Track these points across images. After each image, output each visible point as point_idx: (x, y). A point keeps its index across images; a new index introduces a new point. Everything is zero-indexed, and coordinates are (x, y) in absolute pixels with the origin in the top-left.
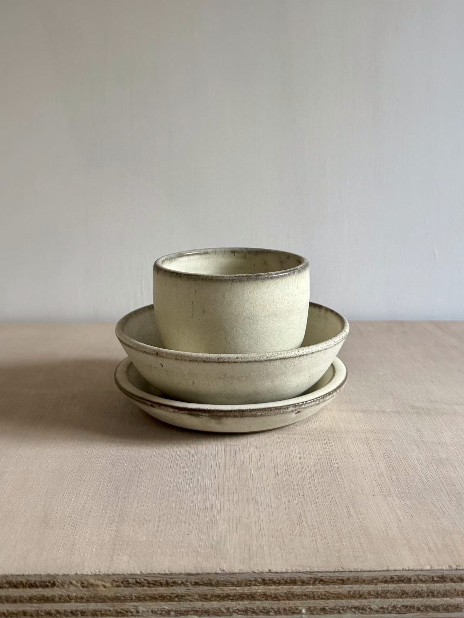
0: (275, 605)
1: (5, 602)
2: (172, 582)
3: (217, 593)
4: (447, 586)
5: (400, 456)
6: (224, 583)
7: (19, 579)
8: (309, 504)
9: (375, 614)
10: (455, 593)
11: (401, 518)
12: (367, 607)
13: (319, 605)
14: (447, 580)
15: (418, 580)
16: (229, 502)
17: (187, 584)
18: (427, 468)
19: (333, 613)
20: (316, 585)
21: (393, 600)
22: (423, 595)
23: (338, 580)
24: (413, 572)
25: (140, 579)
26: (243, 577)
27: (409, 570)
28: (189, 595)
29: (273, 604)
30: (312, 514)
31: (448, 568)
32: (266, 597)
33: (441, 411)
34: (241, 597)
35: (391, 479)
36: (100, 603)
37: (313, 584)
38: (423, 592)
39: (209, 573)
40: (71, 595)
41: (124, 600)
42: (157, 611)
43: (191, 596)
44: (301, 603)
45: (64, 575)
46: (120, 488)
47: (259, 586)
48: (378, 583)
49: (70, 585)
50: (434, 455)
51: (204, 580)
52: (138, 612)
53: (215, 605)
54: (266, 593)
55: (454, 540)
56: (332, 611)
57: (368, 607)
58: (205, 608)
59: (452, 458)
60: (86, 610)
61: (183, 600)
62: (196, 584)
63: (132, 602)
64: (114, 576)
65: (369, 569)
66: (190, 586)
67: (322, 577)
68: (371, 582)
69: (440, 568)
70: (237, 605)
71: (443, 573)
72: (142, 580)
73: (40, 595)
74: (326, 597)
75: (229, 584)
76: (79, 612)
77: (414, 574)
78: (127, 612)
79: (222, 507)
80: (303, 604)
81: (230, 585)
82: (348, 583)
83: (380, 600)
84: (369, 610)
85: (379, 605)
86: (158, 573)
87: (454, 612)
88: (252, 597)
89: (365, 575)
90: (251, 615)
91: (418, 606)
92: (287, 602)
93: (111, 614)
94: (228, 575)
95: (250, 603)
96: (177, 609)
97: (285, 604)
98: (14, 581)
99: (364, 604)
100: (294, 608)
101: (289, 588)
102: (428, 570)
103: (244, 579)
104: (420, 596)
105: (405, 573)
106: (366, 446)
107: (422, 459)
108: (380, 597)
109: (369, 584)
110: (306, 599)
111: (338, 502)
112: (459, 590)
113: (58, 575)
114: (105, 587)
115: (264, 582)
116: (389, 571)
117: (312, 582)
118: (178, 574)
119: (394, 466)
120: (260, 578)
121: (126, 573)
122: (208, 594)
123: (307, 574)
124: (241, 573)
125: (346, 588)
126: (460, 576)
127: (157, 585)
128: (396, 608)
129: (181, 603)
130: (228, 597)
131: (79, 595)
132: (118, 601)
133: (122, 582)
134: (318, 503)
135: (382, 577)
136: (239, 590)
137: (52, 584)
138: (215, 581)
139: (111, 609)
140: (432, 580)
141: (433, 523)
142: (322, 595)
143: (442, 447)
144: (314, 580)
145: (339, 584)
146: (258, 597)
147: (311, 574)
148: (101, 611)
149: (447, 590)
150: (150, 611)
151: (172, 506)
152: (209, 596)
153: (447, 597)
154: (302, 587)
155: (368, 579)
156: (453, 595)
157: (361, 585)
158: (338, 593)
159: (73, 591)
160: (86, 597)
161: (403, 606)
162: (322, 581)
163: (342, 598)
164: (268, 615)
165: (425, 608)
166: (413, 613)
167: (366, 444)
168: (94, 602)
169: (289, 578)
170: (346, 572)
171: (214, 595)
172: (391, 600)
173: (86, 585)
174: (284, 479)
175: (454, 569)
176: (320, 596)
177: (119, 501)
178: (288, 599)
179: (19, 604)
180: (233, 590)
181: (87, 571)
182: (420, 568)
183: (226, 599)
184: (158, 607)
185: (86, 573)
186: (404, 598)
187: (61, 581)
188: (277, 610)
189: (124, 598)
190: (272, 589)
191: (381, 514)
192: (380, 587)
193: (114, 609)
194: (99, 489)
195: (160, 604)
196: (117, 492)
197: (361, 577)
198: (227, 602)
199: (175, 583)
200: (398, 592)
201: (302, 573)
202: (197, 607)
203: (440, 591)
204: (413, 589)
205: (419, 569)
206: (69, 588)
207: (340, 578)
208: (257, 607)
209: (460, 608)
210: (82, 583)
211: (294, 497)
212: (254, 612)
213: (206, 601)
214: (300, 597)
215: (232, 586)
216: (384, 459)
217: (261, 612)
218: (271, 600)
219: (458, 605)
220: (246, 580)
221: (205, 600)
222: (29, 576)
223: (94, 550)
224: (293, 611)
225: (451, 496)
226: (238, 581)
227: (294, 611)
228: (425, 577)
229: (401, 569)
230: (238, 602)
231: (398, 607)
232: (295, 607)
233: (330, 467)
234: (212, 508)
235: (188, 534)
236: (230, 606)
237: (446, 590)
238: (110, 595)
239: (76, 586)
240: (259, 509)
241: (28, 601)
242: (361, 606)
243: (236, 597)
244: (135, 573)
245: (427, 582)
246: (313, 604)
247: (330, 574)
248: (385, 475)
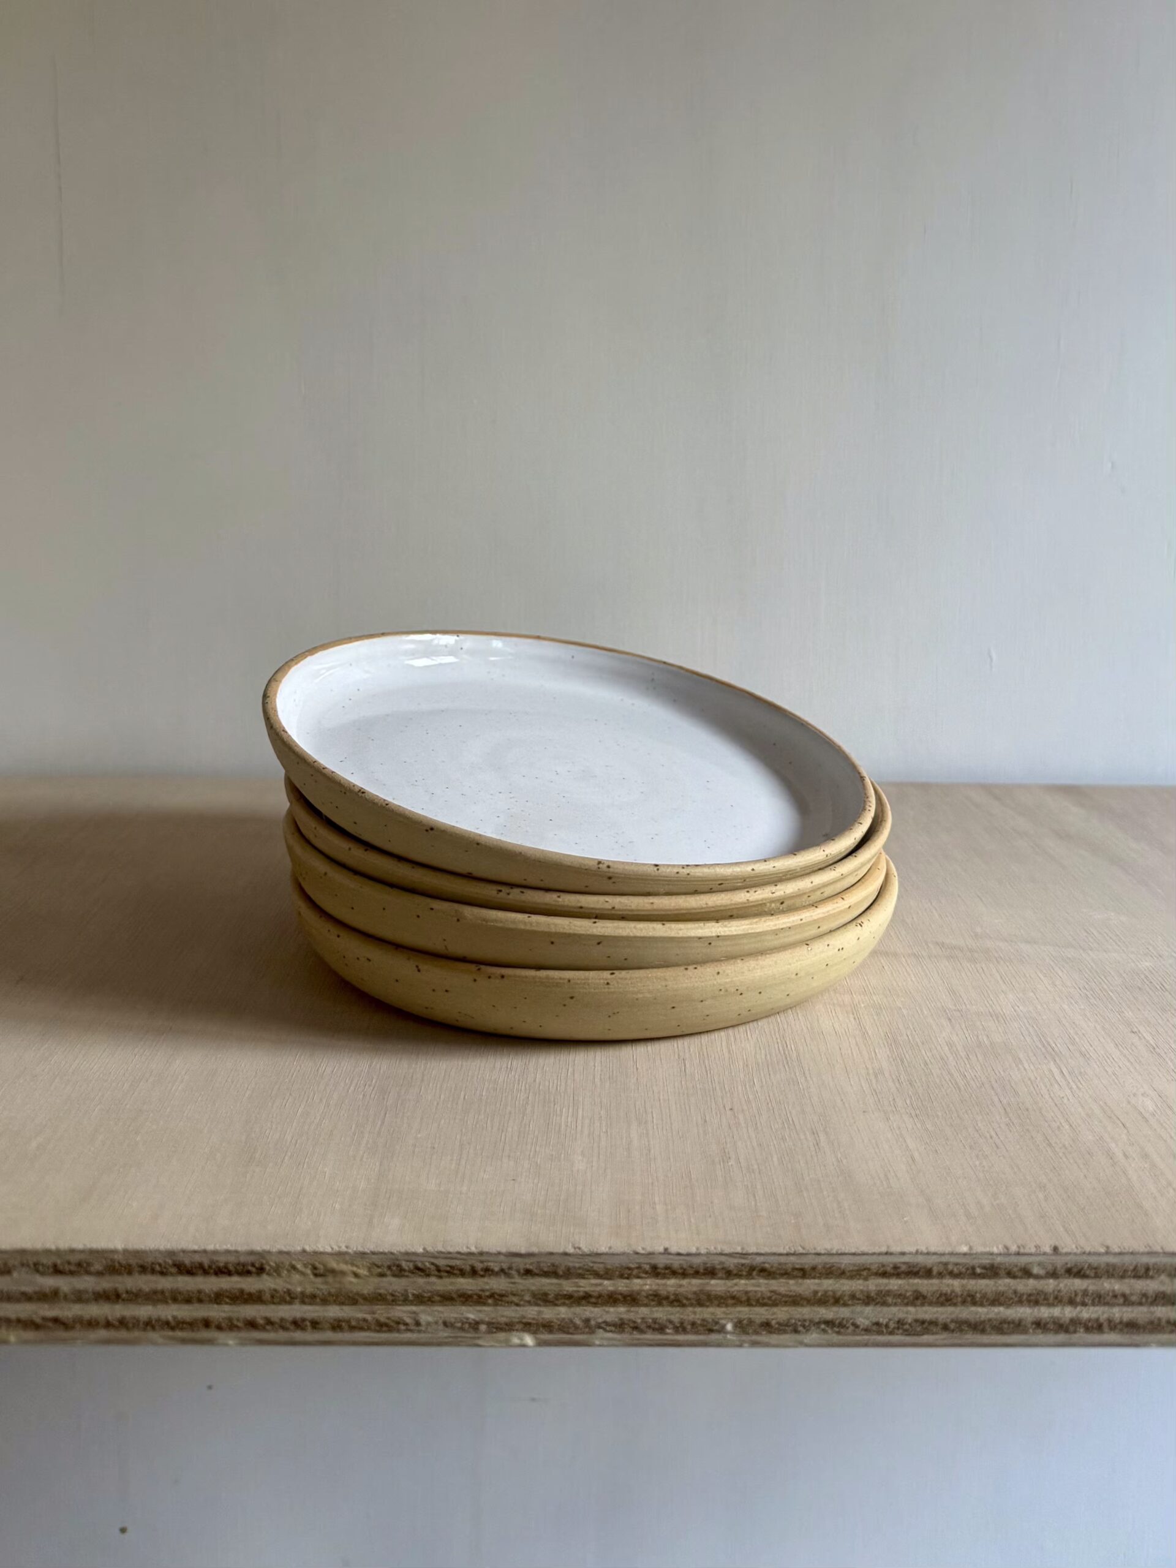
0: (674, 1314)
1: (170, 1302)
2: (482, 1270)
3: (568, 1291)
4: (1000, 1285)
5: (916, 1036)
6: (580, 1271)
7: (197, 1258)
8: (743, 1125)
9: (863, 1335)
10: (1016, 1296)
11: (916, 1155)
12: (847, 1321)
13: (758, 1316)
14: (1000, 1272)
15: (945, 1272)
16: (592, 1120)
17: (510, 1274)
18: (967, 1062)
19: (785, 1332)
20: (753, 1278)
21: (897, 1308)
22: (955, 1301)
23: (794, 1269)
24: (934, 1257)
25: (422, 1262)
26: (616, 1262)
27: (928, 1254)
28: (514, 1293)
29: (672, 1314)
30: (749, 1143)
31: (1001, 1249)
32: (658, 1299)
33: (996, 955)
34: (612, 1299)
35: (898, 1080)
36: (348, 1305)
37: (747, 1275)
38: (953, 1294)
39: (551, 1254)
40: (293, 1290)
41: (393, 1301)
42: (455, 1323)
43: (518, 1295)
44: (724, 1313)
45: (281, 1252)
46: (389, 1090)
47: (646, 1278)
48: (870, 1276)
49: (294, 1272)
50: (980, 1037)
51: (542, 1265)
52: (418, 1324)
53: (564, 1314)
54: (659, 1292)
55: (1014, 1199)
56: (783, 1328)
57: (851, 1321)
58: (543, 1318)
59: (1013, 1042)
60: (322, 1318)
61: (503, 1303)
62: (528, 1272)
63: (407, 1305)
64: (373, 1256)
65: (853, 1251)
66: (516, 1276)
67: (764, 1263)
68: (858, 1274)
69: (987, 1249)
70: (605, 1313)
71: (994, 1259)
72: (427, 1264)
73: (233, 1289)
74: (771, 1300)
75: (591, 1274)
76: (308, 1324)
77: (939, 1260)
78: (398, 1323)
79: (579, 1128)
80: (729, 1314)
81: (590, 1276)
82: (813, 1275)
83: (872, 1310)
84: (851, 1328)
85: (871, 1319)
86: (456, 1250)
87: (1012, 1333)
88: (631, 1299)
89: (845, 1261)
90: (631, 1334)
91: (944, 1321)
92: (698, 1309)
93: (367, 1326)
94: (587, 1257)
95: (628, 1311)
96: (490, 1320)
97: (695, 1313)
98: (187, 1262)
99: (842, 1316)
100: (710, 1320)
101: (701, 1284)
102: (965, 1254)
103: (618, 1265)
104: (949, 1302)
105: (920, 1259)
106: (851, 1016)
107: (957, 1044)
108: (874, 1303)
109: (851, 1277)
110: (734, 1305)
111: (796, 1122)
112: (1022, 1292)
113: (269, 1252)
114: (356, 1275)
115: (655, 1271)
116: (891, 1254)
117: (744, 1273)
118: (495, 1254)
119: (903, 1056)
120: (647, 1264)
121: (397, 1251)
122: (549, 1292)
123: (735, 1257)
124: (613, 1254)
125: (809, 1286)
126: (1025, 1266)
127: (455, 1274)
128: (903, 1324)
129: (499, 1308)
130: (587, 1298)
131: (309, 1290)
132: (379, 1303)
133: (389, 1267)
134: (759, 1124)
135: (877, 1265)
136: (608, 1285)
137: (257, 1269)
138: (563, 1268)
139: (369, 1317)
140: (972, 1273)
141: (976, 1166)
142: (764, 1298)
143: (996, 1021)
144: (749, 1270)
145: (795, 1277)
146: (644, 1299)
147: (744, 1258)
148: (348, 1322)
149: (1000, 1292)
150: (441, 1321)
151: (485, 1126)
152: (551, 1297)
153: (1001, 1304)
154: (727, 1281)
155: (851, 1269)
156: (1011, 1302)
157: (838, 1280)
158: (794, 1294)
159: (298, 1284)
160: (321, 1294)
161: (916, 1321)
162: (764, 1272)
163: (801, 1302)
164: (661, 1333)
165: (958, 1325)
166: (936, 1333)
167: (853, 1014)
168: (337, 1304)
169: (702, 1264)
170: (810, 1256)
171: (561, 1295)
172: (894, 1309)
173: (322, 1271)
174: (697, 1079)
175: (1013, 1253)
176: (761, 1301)
177: (387, 1115)
178: (700, 1303)
179: (197, 1305)
180: (596, 1285)
181: (324, 1246)
182: (948, 1250)
183: (584, 1302)
184: (455, 1315)
185: (322, 1250)
186: (918, 1306)
187: (276, 1263)
188: (678, 1325)
189: (393, 1298)
190: (671, 1284)
191: (878, 1147)
192: (872, 1284)
193: (374, 1319)
194: (350, 1091)
195: (460, 1309)
196: (384, 1099)
197: (839, 1265)
198: (585, 1308)
199: (488, 1271)
200: (908, 1294)
201: (726, 1255)
202: (530, 1316)
203: (986, 1294)
204: (935, 1288)
205: (947, 1252)
206: (289, 1276)
207: (797, 1266)
208: (643, 1319)
209: (1025, 1326)
210: (315, 1268)
211: (714, 1112)
212: (636, 1328)
213: (546, 1306)
214: (722, 1301)
215: (594, 1278)
216: (886, 1043)
217: (649, 1327)
218: (670, 1306)
219: (1020, 1321)
220: (622, 1266)
221: (542, 1303)
222: (215, 1252)
223: (337, 1206)
224: (709, 1326)
225: (1011, 1115)
226: (607, 1269)
227: (711, 1328)
228: (958, 1266)
229: (914, 1251)
230: (607, 1309)
231: (906, 1324)
232: (713, 1320)
233: (784, 1057)
234: (559, 1131)
235: (514, 1180)
236: (591, 1316)
237: (998, 1291)
238: (365, 1292)
239: (303, 1274)
240: (647, 1134)
241: (213, 1300)
242: (837, 1319)
243: (602, 1298)
244: (413, 1250)
245: (962, 1276)
246: (746, 1314)
247: (781, 1257)
248: (887, 1074)
